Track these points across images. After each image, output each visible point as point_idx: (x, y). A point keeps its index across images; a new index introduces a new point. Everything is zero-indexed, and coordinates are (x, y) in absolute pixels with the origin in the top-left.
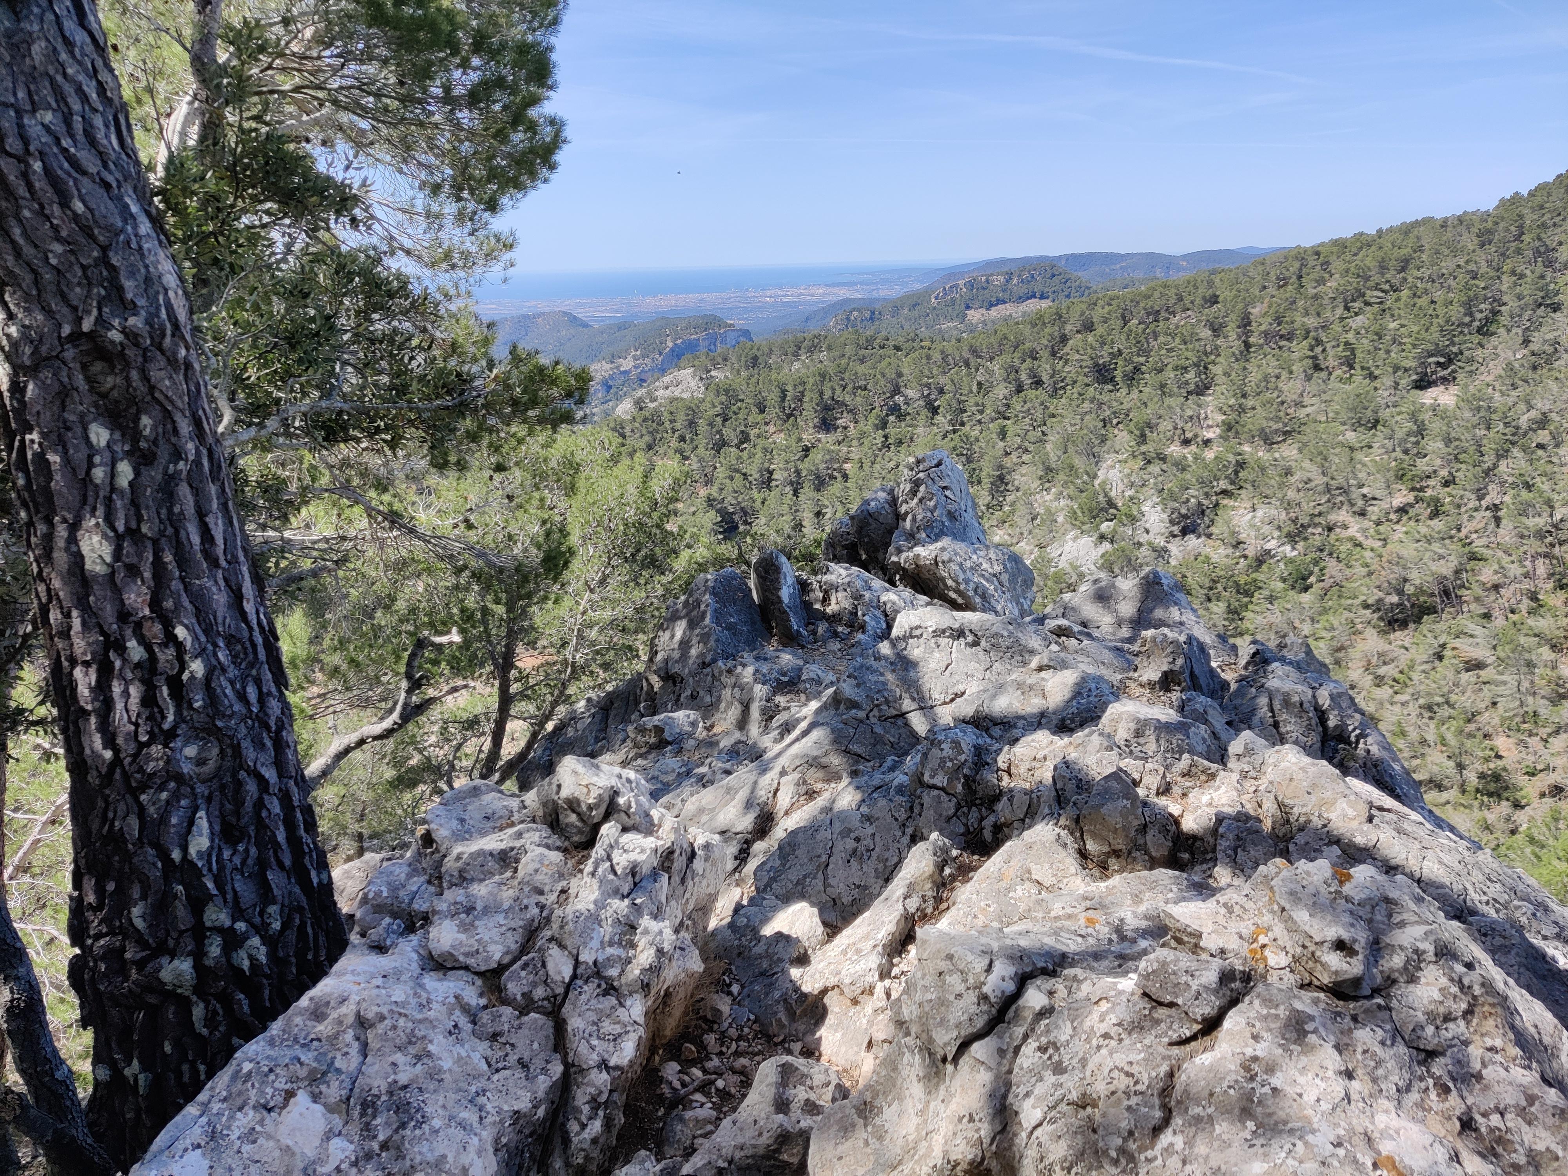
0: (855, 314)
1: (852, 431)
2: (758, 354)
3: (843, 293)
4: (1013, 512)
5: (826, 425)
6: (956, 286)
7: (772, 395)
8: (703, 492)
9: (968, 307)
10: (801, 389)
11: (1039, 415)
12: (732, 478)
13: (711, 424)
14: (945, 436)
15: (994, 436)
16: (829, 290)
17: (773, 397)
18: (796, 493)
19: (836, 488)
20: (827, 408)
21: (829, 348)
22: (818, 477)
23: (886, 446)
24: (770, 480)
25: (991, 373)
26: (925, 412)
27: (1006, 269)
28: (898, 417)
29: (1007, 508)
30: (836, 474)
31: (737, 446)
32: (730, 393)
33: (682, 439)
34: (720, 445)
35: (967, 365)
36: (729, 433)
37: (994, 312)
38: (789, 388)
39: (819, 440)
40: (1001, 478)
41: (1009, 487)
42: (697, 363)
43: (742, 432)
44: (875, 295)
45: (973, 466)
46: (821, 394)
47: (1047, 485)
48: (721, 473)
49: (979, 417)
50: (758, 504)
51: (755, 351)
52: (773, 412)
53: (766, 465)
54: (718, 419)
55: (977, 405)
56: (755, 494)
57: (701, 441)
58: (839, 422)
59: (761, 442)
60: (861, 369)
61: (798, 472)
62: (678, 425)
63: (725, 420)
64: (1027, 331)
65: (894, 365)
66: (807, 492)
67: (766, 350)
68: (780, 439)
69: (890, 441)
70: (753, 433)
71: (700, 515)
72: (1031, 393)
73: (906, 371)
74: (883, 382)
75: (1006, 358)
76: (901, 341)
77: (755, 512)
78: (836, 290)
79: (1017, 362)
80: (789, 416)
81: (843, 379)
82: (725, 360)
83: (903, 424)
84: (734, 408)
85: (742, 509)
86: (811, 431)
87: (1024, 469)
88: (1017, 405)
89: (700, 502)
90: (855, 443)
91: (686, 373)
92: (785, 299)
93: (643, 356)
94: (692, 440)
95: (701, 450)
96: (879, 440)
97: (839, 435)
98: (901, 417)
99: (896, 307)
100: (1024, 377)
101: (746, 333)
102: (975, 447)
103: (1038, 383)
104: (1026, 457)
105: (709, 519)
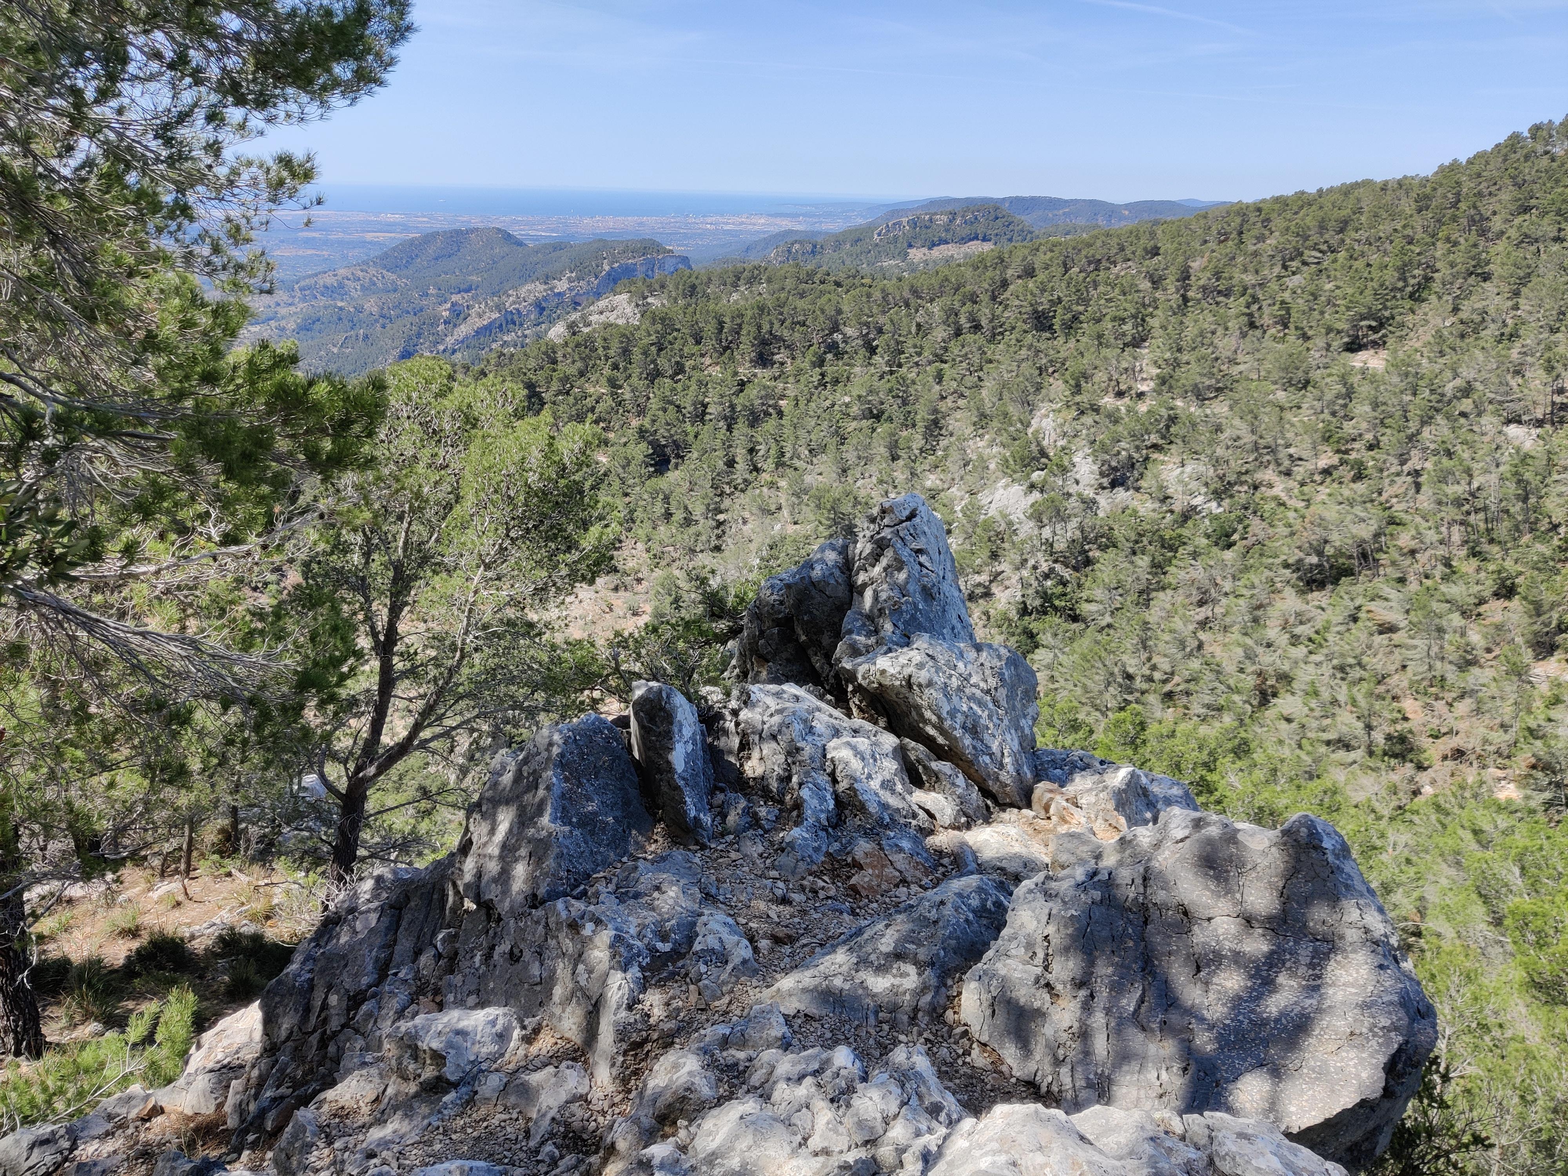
0: (797, 246)
1: (789, 368)
2: (697, 282)
3: (786, 224)
4: (945, 457)
5: (763, 360)
6: (899, 223)
7: (709, 327)
8: (635, 423)
9: (910, 246)
10: (739, 321)
11: (976, 360)
12: (665, 410)
13: (645, 353)
14: (881, 377)
15: (931, 379)
16: (772, 220)
17: (709, 328)
18: (730, 429)
19: (770, 425)
20: (764, 343)
21: (769, 281)
22: (752, 413)
23: (823, 384)
24: (704, 413)
25: (930, 314)
26: (862, 352)
27: (950, 209)
28: (835, 355)
29: (940, 453)
30: (771, 410)
31: (672, 377)
32: (665, 322)
33: (615, 367)
34: (654, 376)
35: (907, 305)
36: (663, 363)
37: (936, 252)
38: (727, 319)
39: (755, 375)
40: (936, 422)
41: (943, 432)
42: (633, 289)
43: (677, 363)
44: (817, 228)
45: (908, 408)
46: (759, 327)
47: (981, 431)
48: (654, 404)
49: (917, 359)
50: (691, 438)
51: (693, 279)
52: (709, 344)
53: (701, 398)
54: (653, 348)
55: (915, 346)
56: (688, 427)
57: (635, 370)
58: (776, 357)
59: (696, 375)
60: (801, 304)
61: (732, 407)
62: (612, 353)
63: (660, 350)
64: (969, 273)
65: (834, 302)
66: (741, 428)
67: (705, 279)
68: (716, 371)
69: (827, 379)
70: (688, 364)
71: (631, 446)
72: (970, 338)
73: (845, 308)
74: (822, 318)
75: (946, 300)
76: (841, 276)
77: (687, 446)
78: (778, 221)
79: (957, 305)
80: (726, 348)
81: (781, 314)
82: (663, 286)
83: (840, 363)
84: (670, 338)
85: (674, 442)
86: (748, 365)
87: (958, 415)
88: (955, 349)
89: (631, 433)
90: (791, 380)
91: (622, 299)
92: (726, 228)
93: (579, 279)
94: (626, 369)
95: (634, 380)
96: (816, 378)
97: (775, 370)
98: (839, 355)
99: (838, 242)
100: (963, 320)
101: (685, 260)
102: (912, 390)
103: (977, 327)
104: (961, 402)
105: (640, 451)
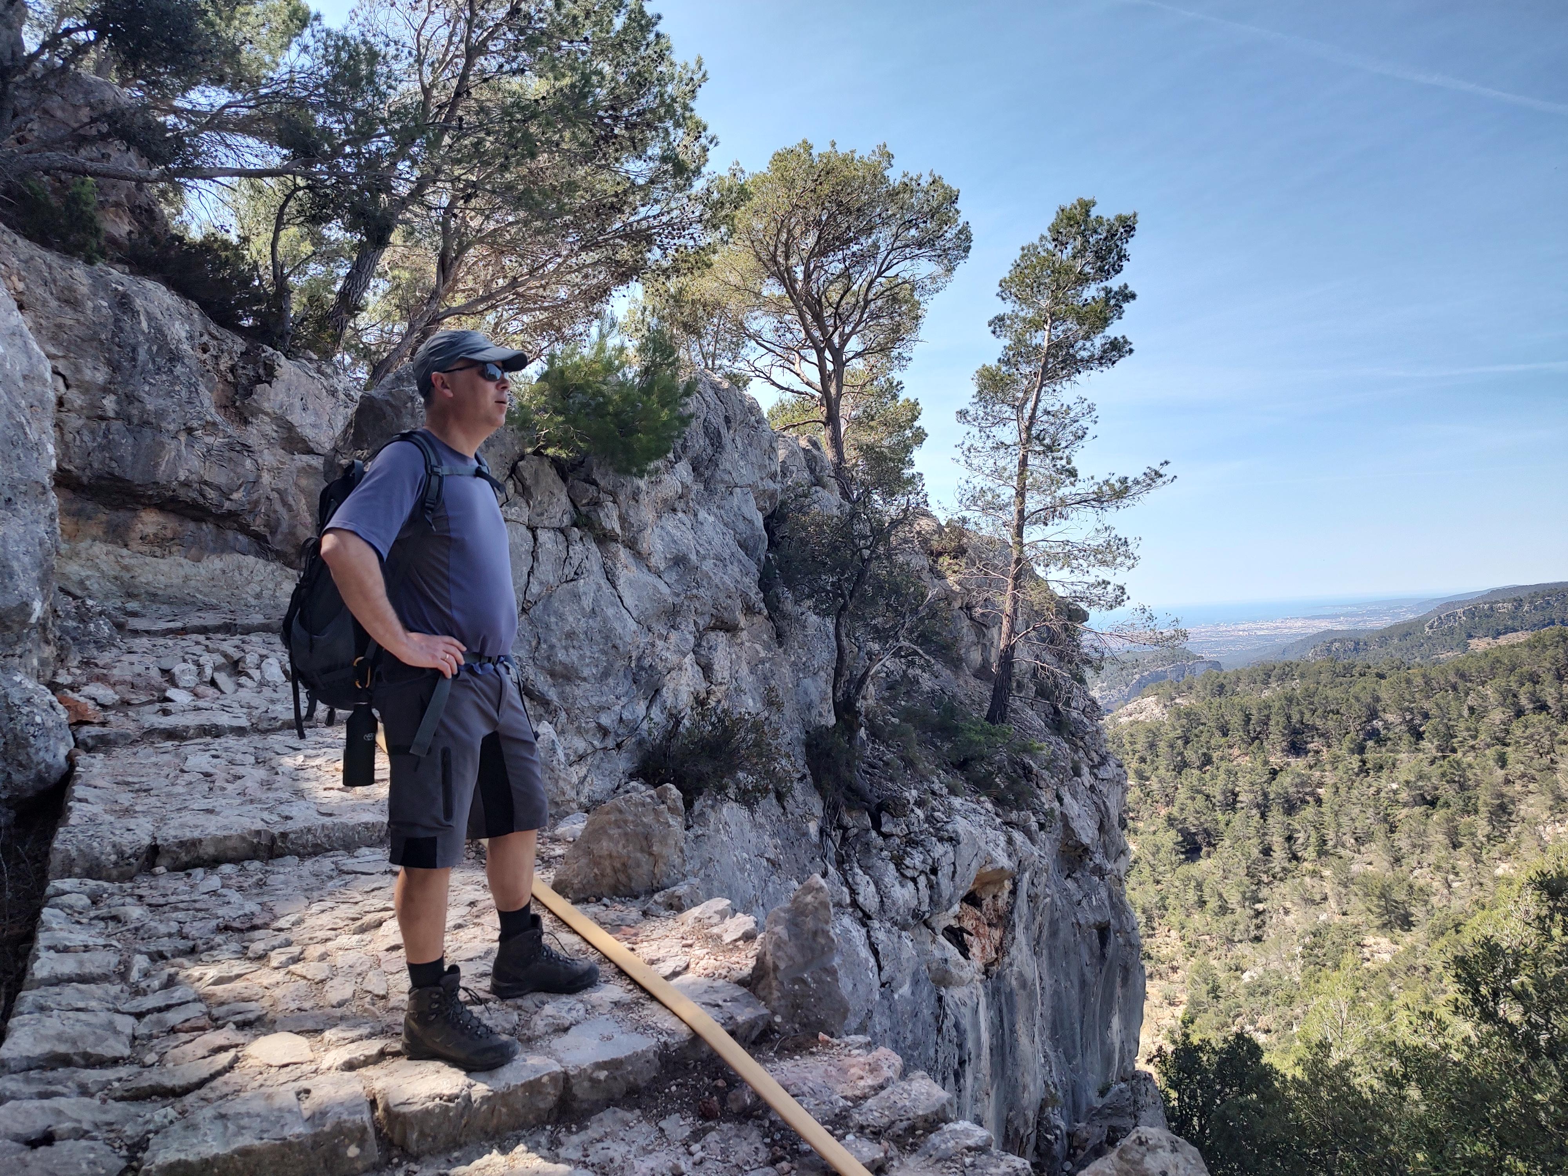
0: (1337, 645)
1: (1325, 755)
2: (1225, 682)
3: (1324, 625)
4: (1518, 844)
5: (1296, 748)
6: (1454, 615)
7: (1235, 719)
8: (1164, 812)
9: (1470, 636)
10: (1266, 712)
11: (1546, 741)
12: (1193, 799)
13: (1172, 746)
14: (1432, 762)
15: (1491, 763)
16: (1309, 622)
17: (1235, 721)
18: (1263, 816)
19: (1309, 812)
20: (1295, 732)
21: (1302, 676)
22: (1288, 801)
23: (1364, 770)
24: (1235, 801)
25: (1484, 698)
26: (1406, 737)
27: (1515, 596)
28: (1377, 742)
29: (1512, 840)
30: (1308, 798)
31: (1200, 768)
32: (1191, 717)
33: (1143, 760)
34: (1181, 767)
35: (1455, 688)
36: (1190, 755)
37: (1503, 641)
38: (1254, 712)
39: (1288, 764)
40: (1503, 808)
41: (1513, 817)
42: (1160, 691)
43: (1204, 754)
44: (1361, 626)
45: (1467, 794)
46: (1289, 718)
47: (1559, 816)
48: (1182, 795)
49: (1473, 743)
50: (1222, 826)
51: (1221, 679)
52: (1236, 735)
53: (1230, 786)
54: (1180, 742)
55: (1468, 729)
56: (1220, 816)
57: (1162, 762)
58: (1311, 746)
59: (1224, 765)
60: (1331, 693)
61: (1265, 795)
62: (1138, 747)
63: (1187, 742)
64: (1525, 653)
65: (1369, 689)
66: (1276, 817)
67: (1233, 679)
68: (1245, 762)
69: (1368, 766)
70: (1215, 755)
71: (1160, 834)
72: (1534, 718)
73: (1384, 695)
74: (1357, 706)
75: (1500, 682)
76: (1384, 669)
77: (1219, 835)
78: (1317, 623)
79: (1514, 686)
80: (1253, 740)
81: (1312, 703)
82: (1190, 688)
83: (1384, 750)
84: (1196, 731)
85: (1205, 830)
86: (1279, 754)
87: (1531, 799)
88: (1517, 729)
89: (1161, 822)
90: (1328, 767)
91: (1150, 701)
93: (1110, 689)
94: (1153, 762)
95: (1162, 771)
96: (1356, 765)
97: (1310, 759)
98: (1381, 741)
99: (1384, 637)
100: (1524, 701)
101: (1216, 664)
102: (1469, 774)
103: (1542, 707)
104: (1532, 786)
105: (1170, 838)
